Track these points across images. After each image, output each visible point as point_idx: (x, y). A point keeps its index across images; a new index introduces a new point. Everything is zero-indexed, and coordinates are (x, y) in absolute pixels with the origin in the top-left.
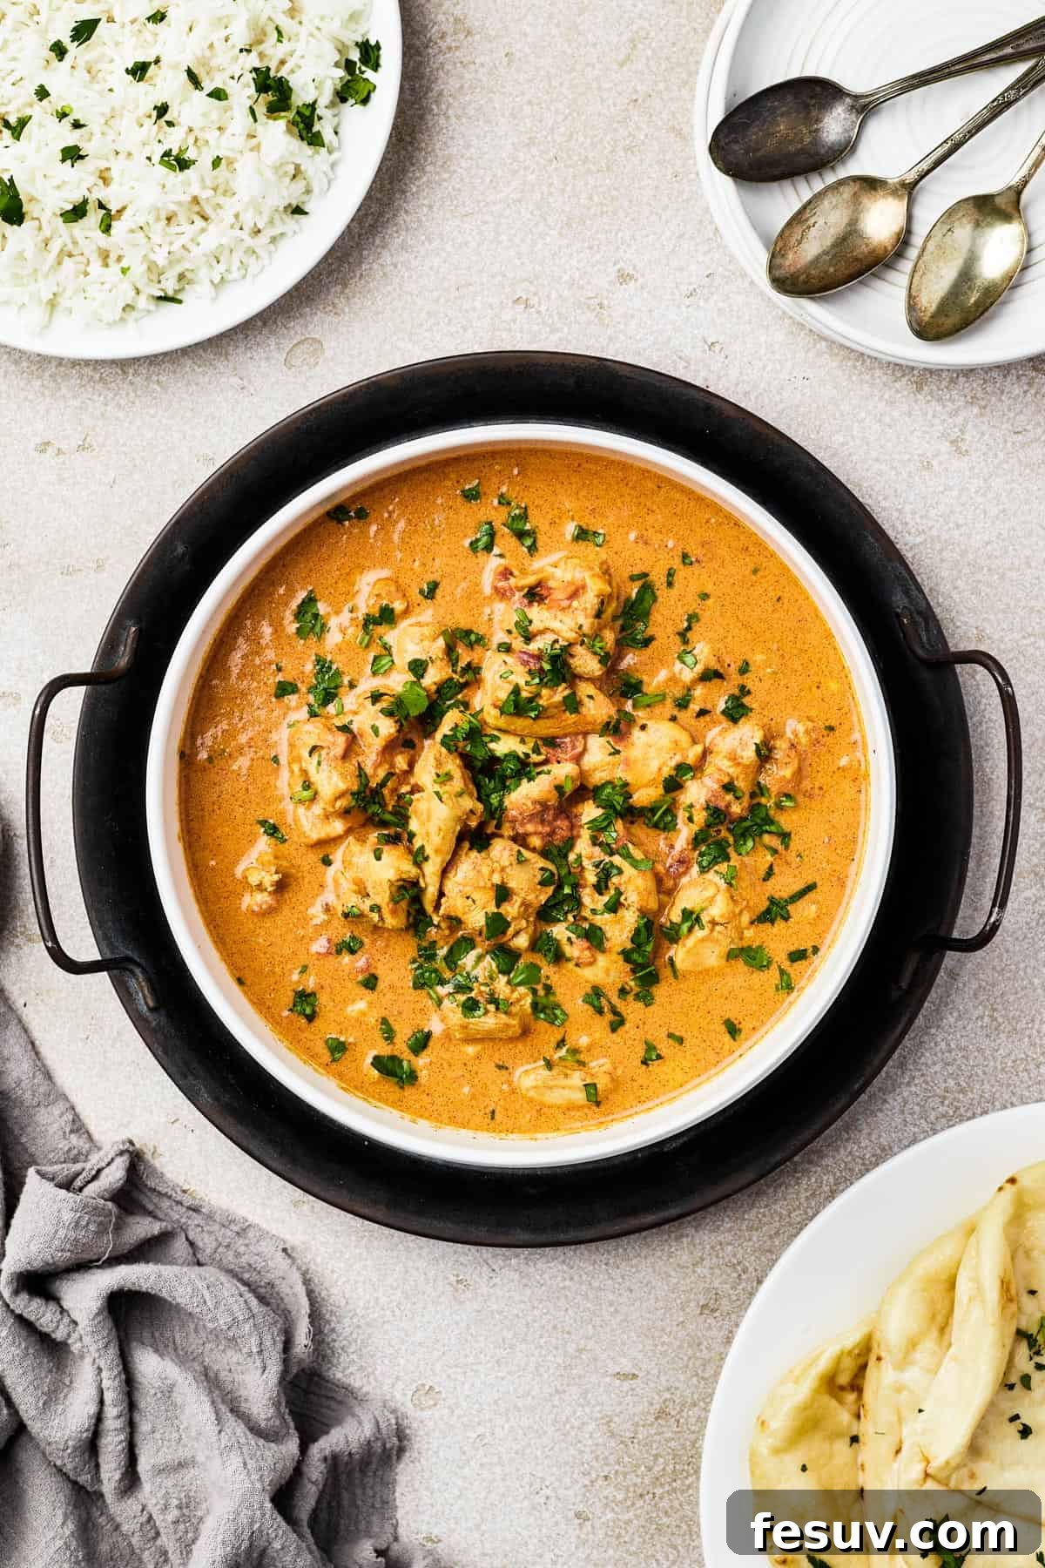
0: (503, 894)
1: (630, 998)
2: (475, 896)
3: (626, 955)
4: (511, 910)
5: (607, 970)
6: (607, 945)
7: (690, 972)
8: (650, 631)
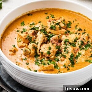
0: (50, 49)
1: (70, 66)
2: (45, 49)
3: (69, 59)
4: (51, 51)
5: (66, 61)
6: (66, 57)
7: (80, 63)
8: (71, 26)
